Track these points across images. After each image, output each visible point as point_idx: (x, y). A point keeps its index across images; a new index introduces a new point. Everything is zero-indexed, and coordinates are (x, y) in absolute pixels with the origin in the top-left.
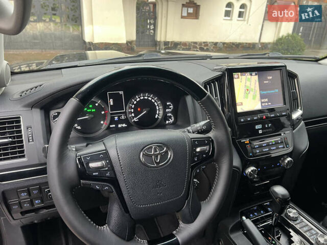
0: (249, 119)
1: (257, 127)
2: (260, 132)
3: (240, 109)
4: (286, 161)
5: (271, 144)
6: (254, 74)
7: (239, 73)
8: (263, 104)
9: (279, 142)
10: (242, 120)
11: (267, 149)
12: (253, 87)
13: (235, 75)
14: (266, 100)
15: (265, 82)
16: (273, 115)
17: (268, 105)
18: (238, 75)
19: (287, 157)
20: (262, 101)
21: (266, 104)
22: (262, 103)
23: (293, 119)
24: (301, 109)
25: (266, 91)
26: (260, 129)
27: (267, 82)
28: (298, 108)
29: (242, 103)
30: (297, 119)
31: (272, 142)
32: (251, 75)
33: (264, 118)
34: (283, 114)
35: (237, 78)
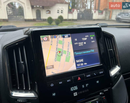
1: (73, 89)
7: (49, 36)
8: (78, 65)
9: (97, 102)
10: (52, 85)
12: (65, 49)
14: (82, 60)
16: (89, 76)
17: (84, 65)
20: (78, 61)
21: (82, 64)
23: (111, 76)
25: (80, 52)
26: (75, 91)
29: (53, 66)
33: (79, 79)
34: (100, 73)
35: (46, 41)
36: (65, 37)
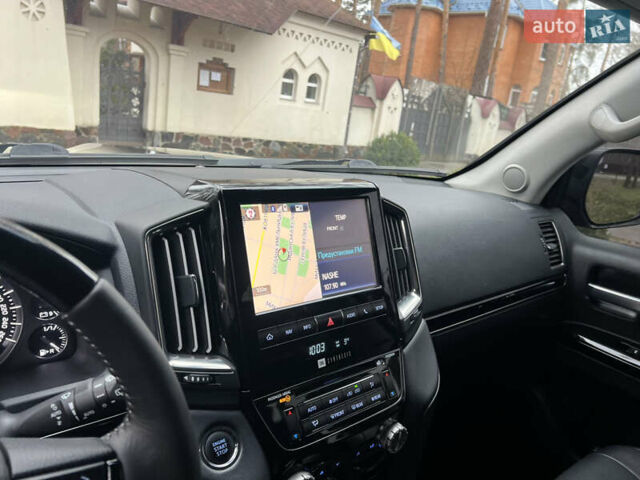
0: (289, 332)
1: (314, 350)
2: (322, 363)
3: (261, 306)
4: (391, 436)
5: (350, 393)
6: (299, 207)
7: (260, 206)
8: (327, 287)
9: (372, 384)
10: (270, 337)
11: (342, 413)
12: (297, 241)
13: (247, 210)
14: (335, 275)
15: (329, 228)
16: (353, 315)
17: (340, 287)
18: (256, 210)
19: (394, 424)
20: (325, 277)
21: (335, 285)
22: (323, 283)
23: (401, 318)
24: (418, 293)
25: (332, 251)
26: (320, 356)
27: (335, 228)
28: (411, 290)
29: (268, 287)
30: (411, 317)
31: (353, 388)
32: (293, 210)
33: (329, 324)
34: (377, 308)
35: (253, 219)
36: (297, 209)
